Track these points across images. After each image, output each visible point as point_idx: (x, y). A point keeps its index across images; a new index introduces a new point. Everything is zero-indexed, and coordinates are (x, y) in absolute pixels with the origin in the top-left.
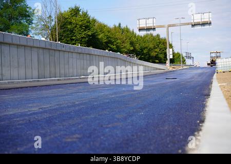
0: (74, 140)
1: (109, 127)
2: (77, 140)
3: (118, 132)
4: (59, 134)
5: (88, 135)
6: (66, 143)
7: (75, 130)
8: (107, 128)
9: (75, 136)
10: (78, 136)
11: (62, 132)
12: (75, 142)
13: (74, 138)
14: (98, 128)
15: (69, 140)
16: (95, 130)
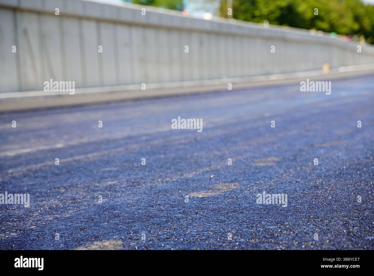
0: (270, 164)
1: (325, 148)
2: (274, 164)
3: (340, 154)
4: (245, 157)
5: (291, 158)
6: (256, 168)
7: (270, 152)
8: (321, 148)
9: (270, 159)
10: (276, 159)
11: (248, 155)
12: (271, 167)
13: (270, 162)
14: (306, 149)
15: (262, 164)
16: (301, 150)
